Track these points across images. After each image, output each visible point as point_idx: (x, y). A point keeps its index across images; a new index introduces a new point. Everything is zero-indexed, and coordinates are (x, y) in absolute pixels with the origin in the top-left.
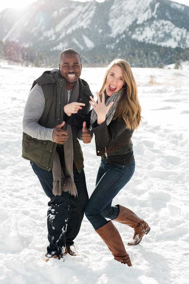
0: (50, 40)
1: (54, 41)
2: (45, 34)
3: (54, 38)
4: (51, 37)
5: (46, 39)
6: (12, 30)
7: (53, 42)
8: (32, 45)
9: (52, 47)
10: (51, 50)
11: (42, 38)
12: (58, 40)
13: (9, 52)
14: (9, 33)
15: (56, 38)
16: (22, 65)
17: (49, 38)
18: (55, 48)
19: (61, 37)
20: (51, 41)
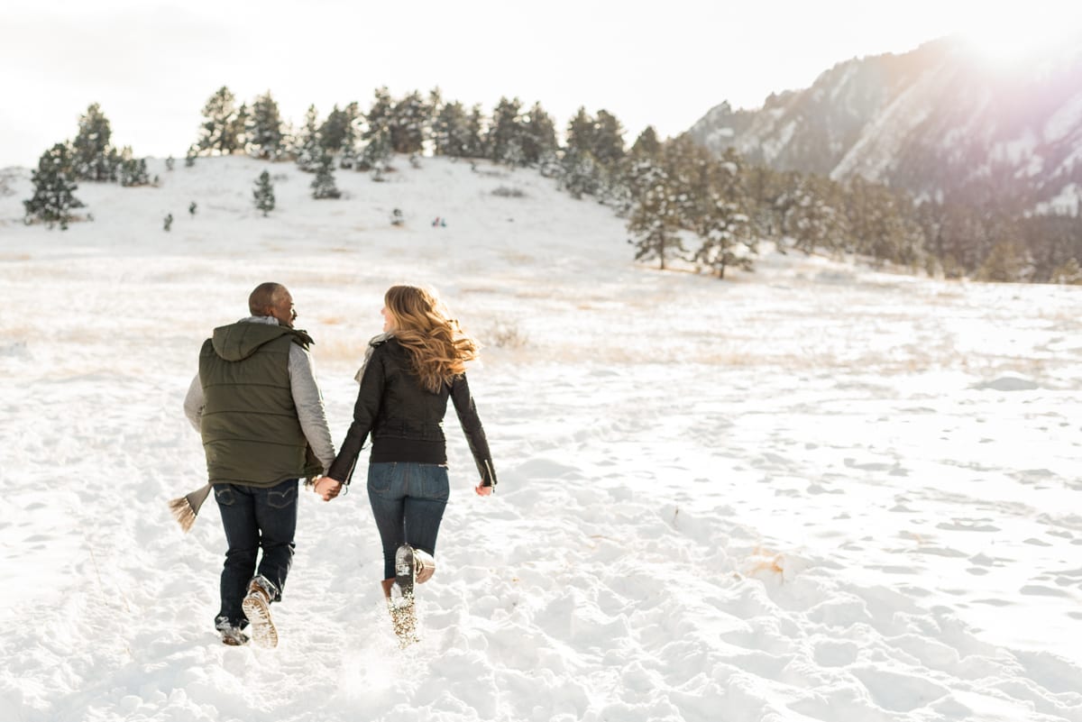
0: (1019, 175)
1: (1037, 178)
2: (997, 154)
3: (1035, 168)
4: (1025, 162)
5: (1003, 171)
6: (860, 144)
7: (1031, 185)
8: (940, 197)
9: (1031, 205)
10: (1028, 214)
11: (985, 170)
12: (1058, 172)
13: (879, 221)
14: (851, 155)
15: (1047, 169)
16: (931, 274)
17: (1013, 169)
18: (1042, 209)
19: (1068, 162)
20: (1026, 179)
